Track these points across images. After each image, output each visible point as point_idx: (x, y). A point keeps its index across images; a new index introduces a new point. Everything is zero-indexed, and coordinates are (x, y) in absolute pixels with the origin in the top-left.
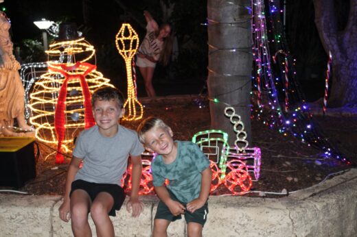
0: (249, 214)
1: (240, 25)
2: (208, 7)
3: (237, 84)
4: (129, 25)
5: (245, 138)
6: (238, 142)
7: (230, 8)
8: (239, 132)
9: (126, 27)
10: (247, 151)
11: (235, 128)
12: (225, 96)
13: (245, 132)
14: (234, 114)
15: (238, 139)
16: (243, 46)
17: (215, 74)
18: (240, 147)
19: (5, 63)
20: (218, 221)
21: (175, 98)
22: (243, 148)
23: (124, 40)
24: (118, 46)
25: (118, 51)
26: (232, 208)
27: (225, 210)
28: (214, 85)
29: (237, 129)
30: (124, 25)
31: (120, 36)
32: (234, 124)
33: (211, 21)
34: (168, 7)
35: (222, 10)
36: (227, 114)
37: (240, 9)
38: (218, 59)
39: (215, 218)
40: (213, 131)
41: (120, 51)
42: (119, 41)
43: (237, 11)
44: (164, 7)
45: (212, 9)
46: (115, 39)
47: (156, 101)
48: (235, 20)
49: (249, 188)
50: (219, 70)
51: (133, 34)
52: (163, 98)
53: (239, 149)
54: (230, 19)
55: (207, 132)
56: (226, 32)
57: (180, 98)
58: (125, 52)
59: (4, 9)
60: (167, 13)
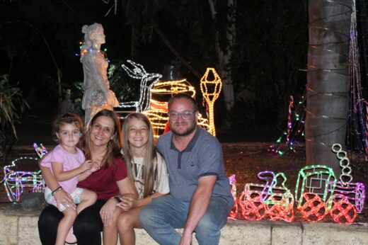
0: (361, 237)
1: (339, 71)
2: (309, 54)
3: (335, 126)
4: (213, 69)
5: (349, 172)
6: (343, 176)
7: (331, 56)
8: (344, 167)
9: (211, 72)
10: (351, 186)
11: (341, 163)
12: (323, 136)
13: (350, 168)
14: (340, 151)
15: (344, 174)
16: (341, 91)
17: (314, 116)
18: (345, 181)
19: (108, 100)
20: (333, 242)
21: (246, 145)
22: (347, 183)
23: (207, 84)
24: (202, 89)
25: (202, 94)
26: (345, 232)
27: (338, 233)
28: (313, 126)
29: (343, 165)
30: (208, 69)
31: (204, 80)
32: (340, 160)
33: (311, 67)
34: (226, 53)
35: (324, 57)
36: (334, 150)
37: (340, 57)
38: (318, 102)
39: (329, 240)
40: (318, 166)
41: (204, 94)
42: (203, 84)
43: (338, 59)
44: (221, 54)
45: (315, 56)
46: (200, 82)
47: (228, 147)
48: (336, 66)
49: (354, 219)
50: (318, 112)
51: (217, 79)
52: (235, 145)
53: (343, 183)
54: (332, 66)
55: (313, 166)
56: (326, 78)
57: (251, 145)
58: (208, 95)
59: (106, 50)
60: (224, 60)
